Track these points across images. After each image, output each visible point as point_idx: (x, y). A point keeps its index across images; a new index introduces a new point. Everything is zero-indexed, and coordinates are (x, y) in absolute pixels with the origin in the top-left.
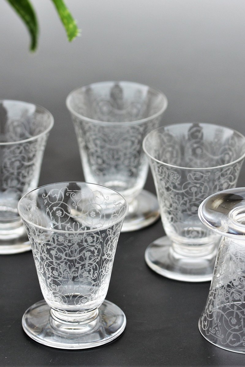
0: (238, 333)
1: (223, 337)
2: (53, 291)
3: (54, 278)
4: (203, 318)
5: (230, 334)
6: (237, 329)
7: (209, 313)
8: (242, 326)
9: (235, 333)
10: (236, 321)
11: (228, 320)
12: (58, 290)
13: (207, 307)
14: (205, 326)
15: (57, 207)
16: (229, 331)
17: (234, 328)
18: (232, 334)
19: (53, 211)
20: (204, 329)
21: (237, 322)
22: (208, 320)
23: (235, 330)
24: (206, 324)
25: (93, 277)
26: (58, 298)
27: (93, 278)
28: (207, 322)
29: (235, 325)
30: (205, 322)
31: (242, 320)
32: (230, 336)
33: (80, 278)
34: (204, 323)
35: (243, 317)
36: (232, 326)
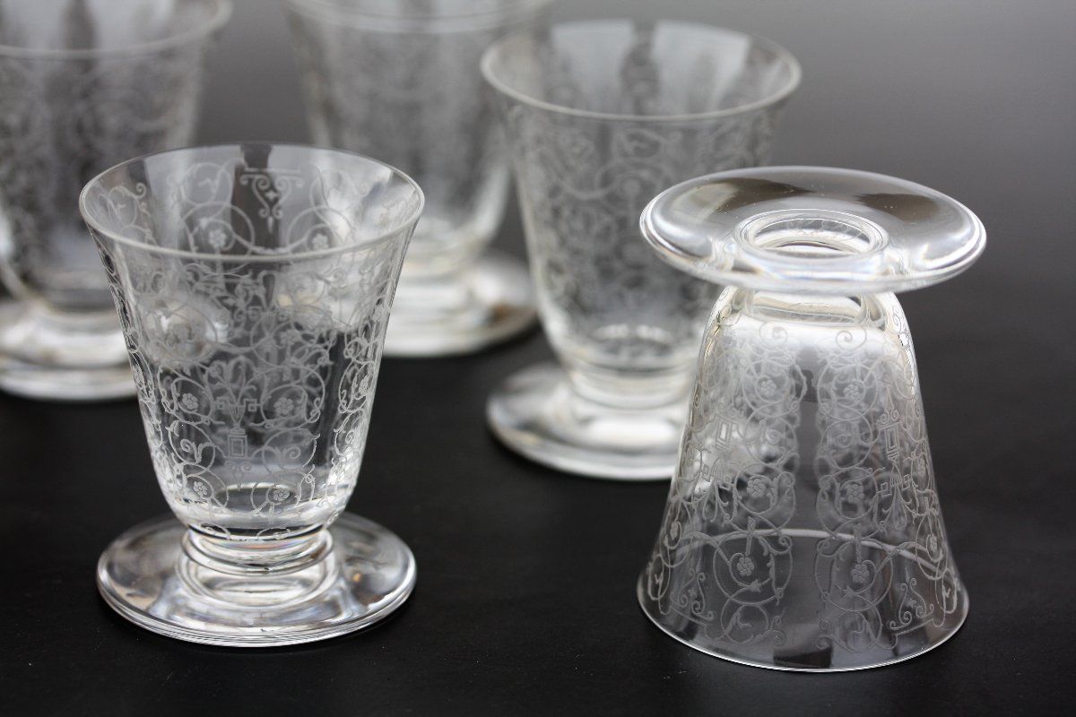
0: (758, 604)
1: (711, 618)
2: (186, 462)
3: (186, 417)
4: (651, 568)
5: (734, 607)
6: (756, 593)
7: (669, 547)
8: (771, 581)
9: (751, 604)
10: (753, 566)
11: (729, 563)
12: (199, 459)
13: (663, 530)
14: (655, 587)
15: (212, 219)
16: (732, 598)
17: (745, 587)
18: (740, 608)
19: (200, 229)
20: (653, 598)
21: (755, 569)
22: (666, 569)
23: (748, 596)
24: (660, 581)
25: (309, 417)
26: (200, 484)
27: (309, 421)
28: (662, 574)
29: (749, 580)
30: (656, 576)
31: (772, 563)
32: (734, 615)
33: (268, 418)
34: (654, 580)
35: (776, 552)
36: (740, 584)
